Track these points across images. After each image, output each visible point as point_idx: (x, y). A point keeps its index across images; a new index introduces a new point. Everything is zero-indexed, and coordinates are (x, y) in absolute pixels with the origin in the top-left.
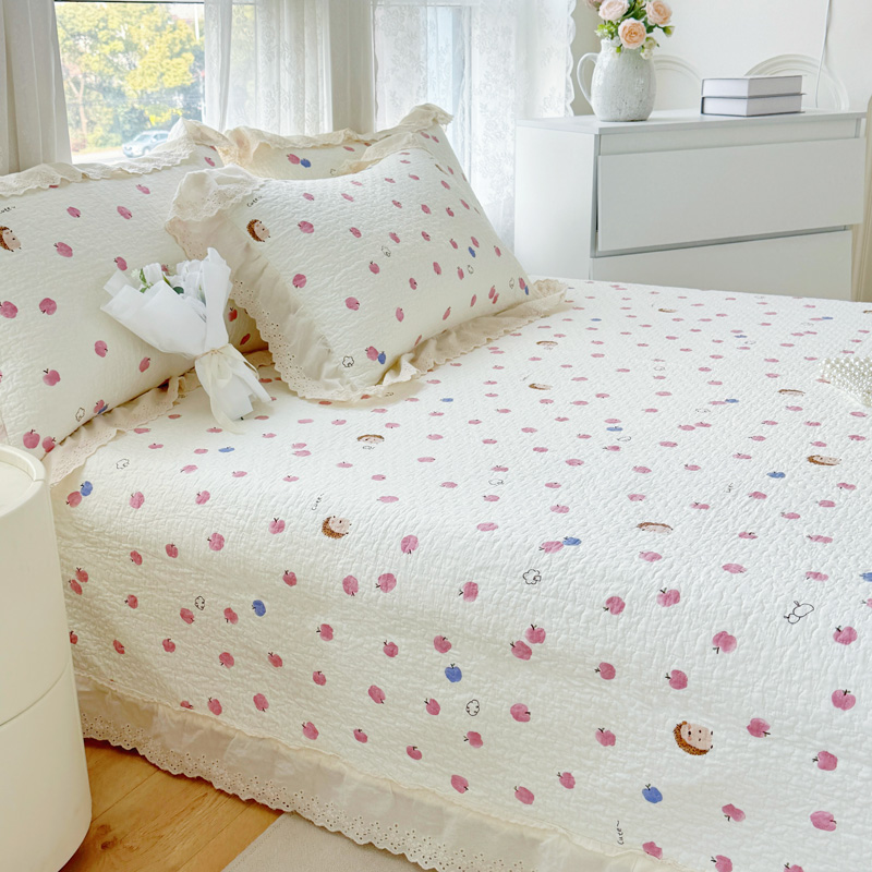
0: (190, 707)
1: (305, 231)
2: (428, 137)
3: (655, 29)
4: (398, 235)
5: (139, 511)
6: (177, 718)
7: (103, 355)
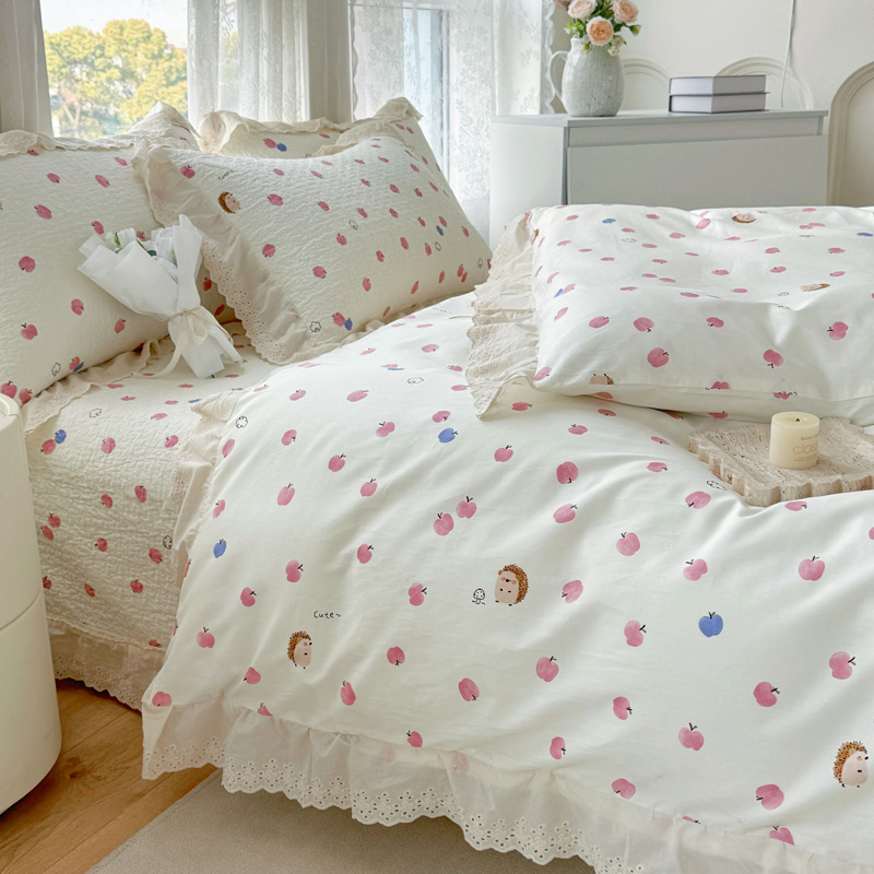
0: (158, 645)
1: (275, 203)
2: (402, 128)
3: (623, 28)
4: (366, 210)
5: (111, 456)
6: (147, 657)
7: (79, 313)
